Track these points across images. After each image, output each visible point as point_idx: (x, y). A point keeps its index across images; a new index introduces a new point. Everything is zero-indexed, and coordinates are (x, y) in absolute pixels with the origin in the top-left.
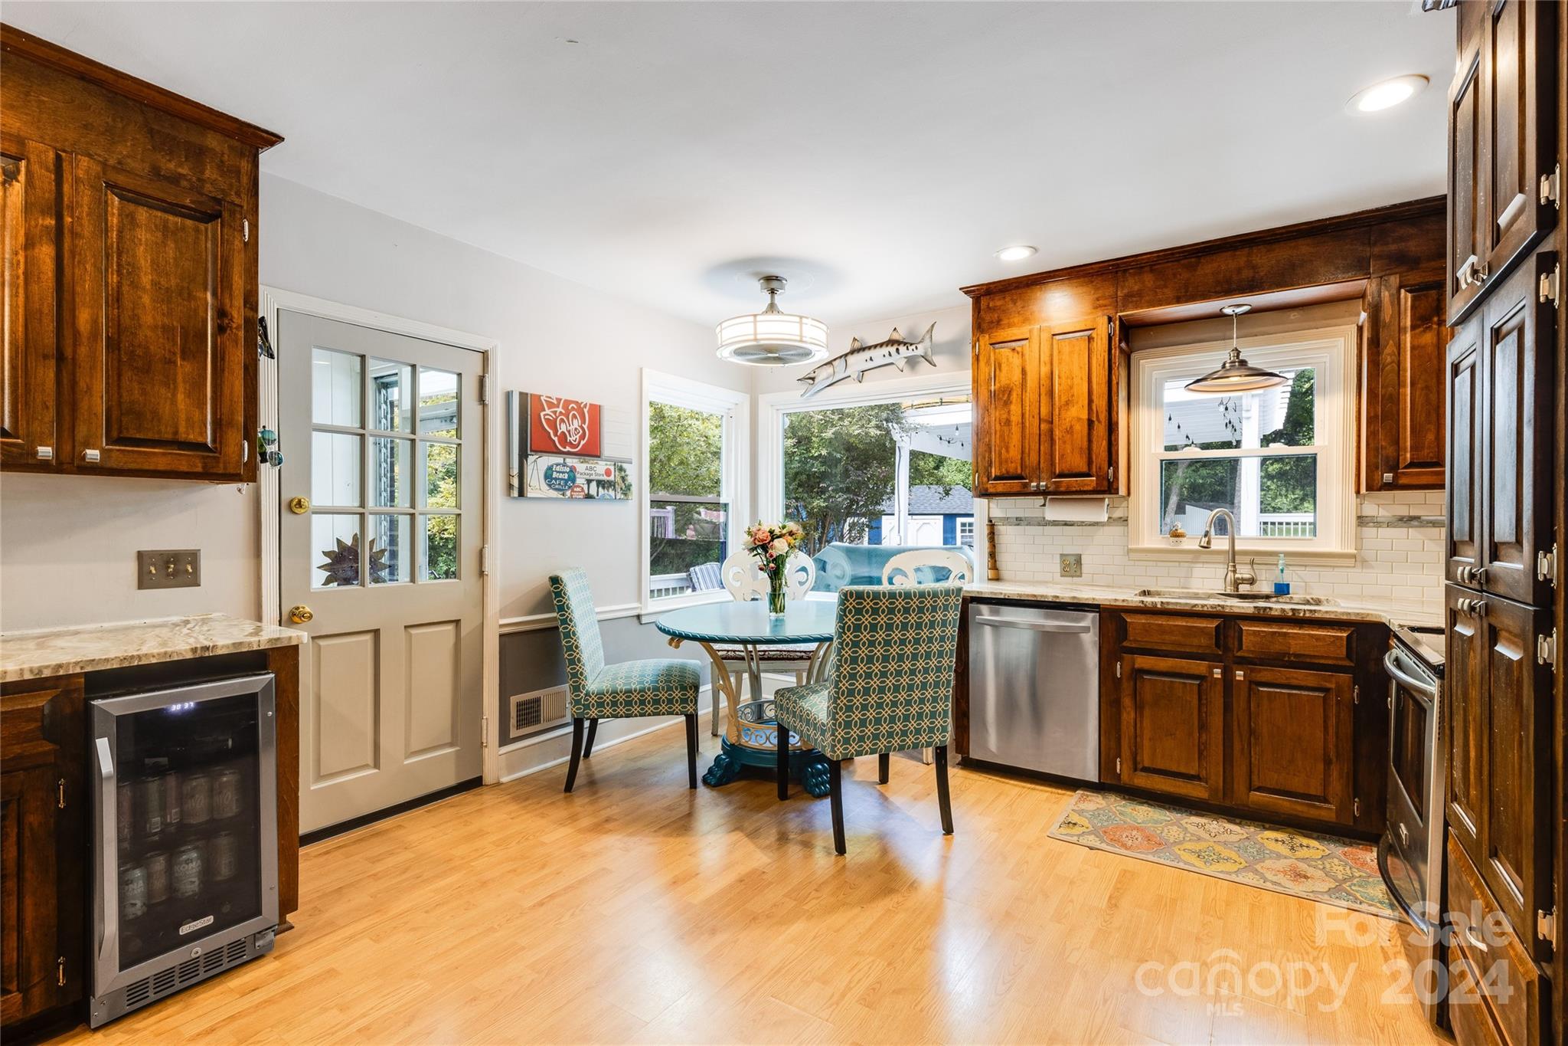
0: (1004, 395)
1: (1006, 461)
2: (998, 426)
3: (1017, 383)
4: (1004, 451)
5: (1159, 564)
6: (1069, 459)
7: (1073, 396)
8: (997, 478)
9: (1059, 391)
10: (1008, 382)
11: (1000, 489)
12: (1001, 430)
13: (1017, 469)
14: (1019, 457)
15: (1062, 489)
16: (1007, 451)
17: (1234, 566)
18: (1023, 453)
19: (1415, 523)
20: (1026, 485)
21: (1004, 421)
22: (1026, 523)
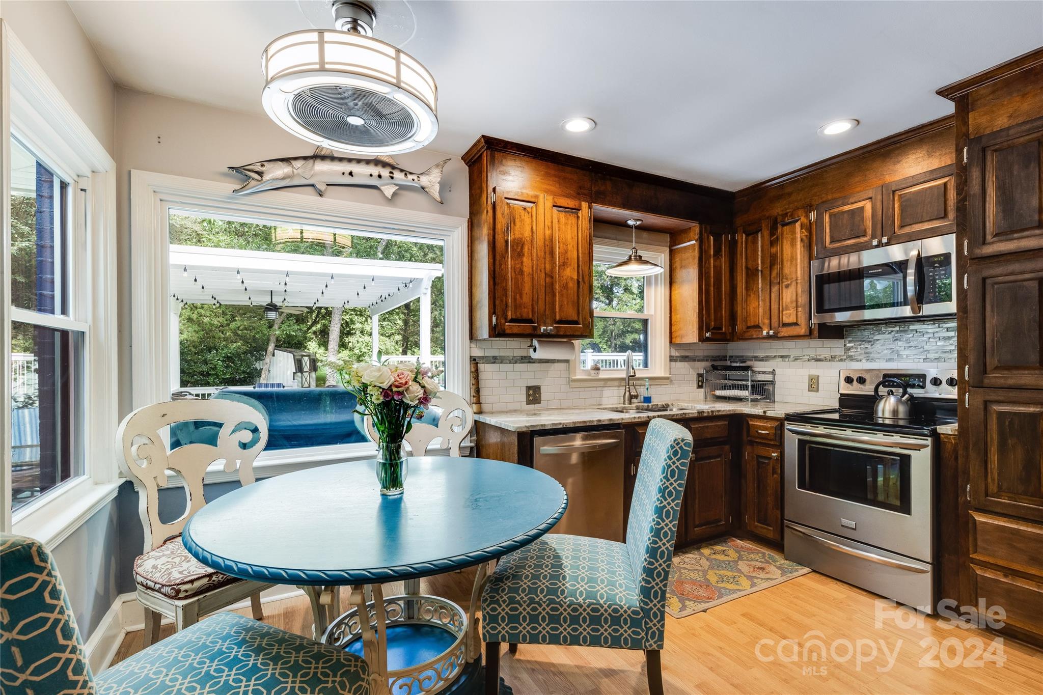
0: (517, 247)
1: (520, 306)
2: (513, 273)
3: (528, 239)
4: (518, 297)
5: (586, 389)
6: (565, 310)
7: (568, 259)
8: (512, 321)
9: (559, 253)
10: (521, 236)
11: (515, 331)
12: (515, 278)
13: (528, 314)
14: (530, 303)
15: (561, 333)
16: (521, 297)
17: (629, 388)
18: (533, 300)
19: (687, 359)
20: (535, 328)
21: (518, 270)
22: (500, 361)
